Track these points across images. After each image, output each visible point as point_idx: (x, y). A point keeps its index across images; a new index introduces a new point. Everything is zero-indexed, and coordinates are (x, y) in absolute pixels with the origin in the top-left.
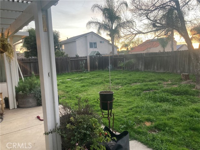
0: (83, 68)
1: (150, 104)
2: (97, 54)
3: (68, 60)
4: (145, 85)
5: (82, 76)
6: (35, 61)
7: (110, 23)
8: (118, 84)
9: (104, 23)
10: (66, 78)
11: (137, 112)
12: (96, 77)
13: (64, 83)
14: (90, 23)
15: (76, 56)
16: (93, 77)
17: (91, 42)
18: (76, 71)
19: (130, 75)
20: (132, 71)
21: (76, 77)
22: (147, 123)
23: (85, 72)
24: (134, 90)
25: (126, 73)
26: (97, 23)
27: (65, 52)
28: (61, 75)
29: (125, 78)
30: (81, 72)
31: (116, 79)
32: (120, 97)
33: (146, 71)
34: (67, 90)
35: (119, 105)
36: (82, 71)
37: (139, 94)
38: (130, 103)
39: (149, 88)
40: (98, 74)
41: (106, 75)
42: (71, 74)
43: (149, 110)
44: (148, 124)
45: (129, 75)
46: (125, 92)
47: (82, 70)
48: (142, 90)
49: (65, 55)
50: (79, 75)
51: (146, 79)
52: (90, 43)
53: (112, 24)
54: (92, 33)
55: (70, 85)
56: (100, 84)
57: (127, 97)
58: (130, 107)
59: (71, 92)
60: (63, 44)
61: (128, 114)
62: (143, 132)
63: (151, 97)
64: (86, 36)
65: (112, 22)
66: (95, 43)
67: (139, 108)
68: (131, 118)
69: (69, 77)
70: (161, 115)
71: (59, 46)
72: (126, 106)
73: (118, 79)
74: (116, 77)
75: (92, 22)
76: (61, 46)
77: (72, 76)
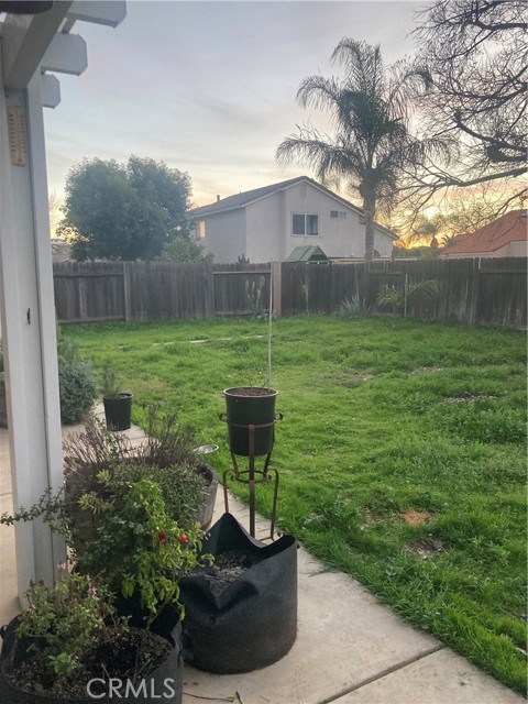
0: (255, 303)
1: (450, 445)
2: (314, 257)
3: (205, 274)
4: (458, 377)
5: (246, 332)
6: (91, 274)
7: (365, 144)
8: (361, 365)
9: (341, 144)
10: (190, 336)
11: (390, 472)
12: (294, 338)
13: (177, 353)
14: (289, 145)
15: (240, 261)
16: (283, 339)
17: (300, 212)
18: (232, 313)
19: (418, 338)
20: (432, 323)
21: (225, 333)
22: (414, 514)
23: (263, 318)
24: (411, 392)
25: (408, 328)
26: (316, 145)
27: (202, 247)
28: (177, 323)
29: (395, 345)
30: (247, 317)
31: (362, 348)
32: (352, 413)
33: (483, 323)
34: (178, 377)
35: (336, 441)
36: (252, 315)
37: (422, 409)
38: (378, 437)
39: (468, 389)
40: (303, 329)
41: (331, 333)
42: (211, 325)
43: (435, 469)
44: (415, 519)
45: (414, 338)
46: (376, 399)
47: (250, 312)
48: (441, 392)
49: (204, 256)
50: (238, 327)
51: (470, 354)
52: (294, 216)
53: (371, 149)
54: (304, 181)
55: (193, 361)
56: (299, 362)
57: (376, 415)
58: (372, 453)
59: (189, 384)
60: (202, 219)
61: (353, 477)
62: (384, 547)
63: (463, 421)
64: (282, 193)
65: (369, 143)
66: (313, 219)
67: (403, 456)
68: (359, 490)
69: (200, 334)
70: (476, 489)
71: (188, 223)
72: (360, 446)
73: (369, 349)
74: (366, 342)
75: (296, 142)
76: (194, 225)
77: (213, 332)
